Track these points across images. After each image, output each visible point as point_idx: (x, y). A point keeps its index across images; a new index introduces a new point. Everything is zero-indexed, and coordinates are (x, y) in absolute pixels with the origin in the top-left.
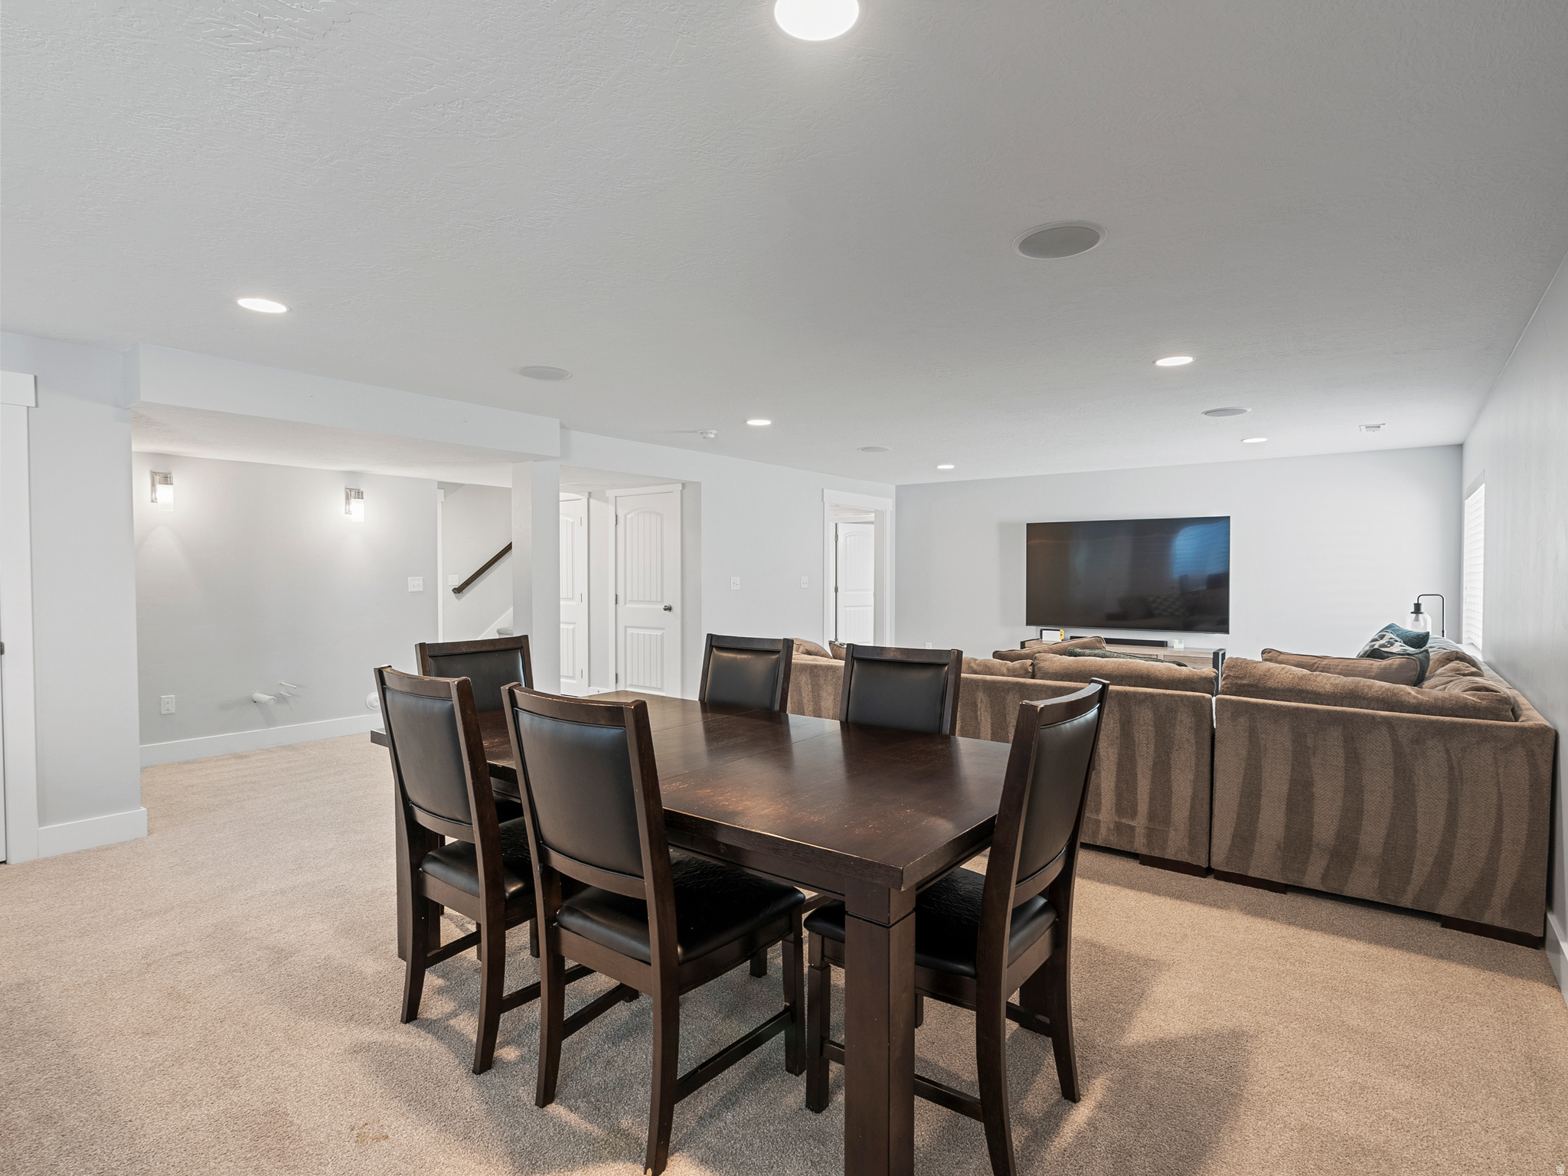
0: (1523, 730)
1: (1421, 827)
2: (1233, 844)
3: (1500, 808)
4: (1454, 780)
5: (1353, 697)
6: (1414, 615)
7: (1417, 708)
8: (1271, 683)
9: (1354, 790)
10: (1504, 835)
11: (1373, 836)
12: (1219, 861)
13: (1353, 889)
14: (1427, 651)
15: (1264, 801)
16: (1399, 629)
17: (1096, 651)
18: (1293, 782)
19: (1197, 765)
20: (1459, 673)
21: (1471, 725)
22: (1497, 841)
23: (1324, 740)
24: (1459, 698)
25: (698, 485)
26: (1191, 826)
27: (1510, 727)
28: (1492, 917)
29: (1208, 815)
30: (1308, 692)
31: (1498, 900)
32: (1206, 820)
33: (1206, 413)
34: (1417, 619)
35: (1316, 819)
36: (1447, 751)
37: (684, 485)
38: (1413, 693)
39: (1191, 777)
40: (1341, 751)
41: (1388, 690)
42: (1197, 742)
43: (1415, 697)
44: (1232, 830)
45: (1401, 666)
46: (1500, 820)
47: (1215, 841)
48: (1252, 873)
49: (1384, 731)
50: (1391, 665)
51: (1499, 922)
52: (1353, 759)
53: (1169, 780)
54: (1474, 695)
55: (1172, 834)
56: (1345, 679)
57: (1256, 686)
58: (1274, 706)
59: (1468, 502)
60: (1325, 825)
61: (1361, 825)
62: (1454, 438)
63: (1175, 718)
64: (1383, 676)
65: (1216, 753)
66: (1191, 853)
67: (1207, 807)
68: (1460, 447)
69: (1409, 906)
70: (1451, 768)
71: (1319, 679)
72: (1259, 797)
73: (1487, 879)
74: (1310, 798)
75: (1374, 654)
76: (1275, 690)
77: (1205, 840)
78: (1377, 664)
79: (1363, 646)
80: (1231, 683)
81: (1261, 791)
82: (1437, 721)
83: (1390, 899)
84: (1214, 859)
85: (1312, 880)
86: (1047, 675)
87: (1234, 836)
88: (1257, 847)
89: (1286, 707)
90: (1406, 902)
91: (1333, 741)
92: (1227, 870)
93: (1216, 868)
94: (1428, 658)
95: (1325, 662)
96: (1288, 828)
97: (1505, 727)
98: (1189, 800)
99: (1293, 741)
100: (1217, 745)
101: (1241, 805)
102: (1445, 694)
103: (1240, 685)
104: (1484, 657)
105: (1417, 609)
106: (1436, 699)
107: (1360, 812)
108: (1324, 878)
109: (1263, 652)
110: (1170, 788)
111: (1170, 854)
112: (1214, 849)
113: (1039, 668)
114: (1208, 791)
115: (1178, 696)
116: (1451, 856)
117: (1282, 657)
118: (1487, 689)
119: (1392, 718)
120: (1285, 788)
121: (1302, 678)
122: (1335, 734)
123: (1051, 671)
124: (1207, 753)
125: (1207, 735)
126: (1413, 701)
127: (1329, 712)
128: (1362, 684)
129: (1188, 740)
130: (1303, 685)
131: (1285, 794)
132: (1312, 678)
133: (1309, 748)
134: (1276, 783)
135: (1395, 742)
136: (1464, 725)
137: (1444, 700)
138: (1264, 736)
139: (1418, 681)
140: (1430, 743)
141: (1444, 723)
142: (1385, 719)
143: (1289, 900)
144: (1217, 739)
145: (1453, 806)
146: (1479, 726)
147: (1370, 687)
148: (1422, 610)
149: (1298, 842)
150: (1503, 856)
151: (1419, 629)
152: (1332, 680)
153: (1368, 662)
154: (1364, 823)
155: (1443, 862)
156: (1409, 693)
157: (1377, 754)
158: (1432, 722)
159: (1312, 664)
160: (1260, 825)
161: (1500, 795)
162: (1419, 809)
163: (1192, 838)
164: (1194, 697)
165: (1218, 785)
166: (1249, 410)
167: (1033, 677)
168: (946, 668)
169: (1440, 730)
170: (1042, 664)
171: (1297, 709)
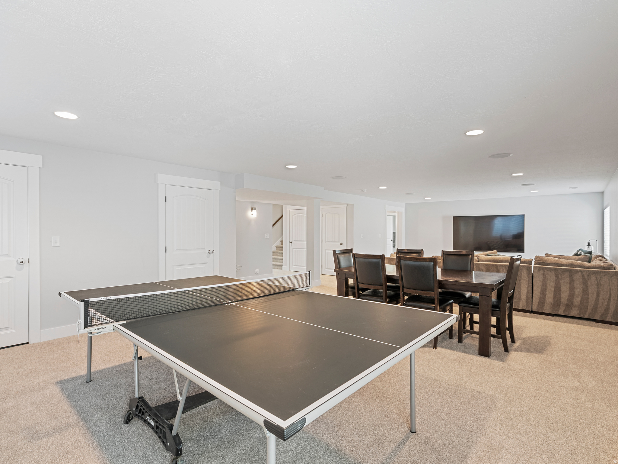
0: (616, 272)
1: (590, 297)
2: (539, 304)
3: (610, 291)
4: (598, 285)
5: (572, 265)
6: (588, 246)
7: (588, 268)
8: (549, 262)
9: (572, 288)
10: (611, 298)
11: (577, 300)
12: (534, 309)
13: (572, 314)
14: (591, 255)
15: (547, 293)
16: (583, 250)
17: (495, 255)
18: (555, 287)
19: (528, 284)
20: (600, 260)
21: (602, 271)
22: (609, 300)
23: (564, 276)
24: (599, 265)
25: (353, 205)
26: (527, 300)
27: (613, 271)
28: (608, 319)
29: (531, 297)
30: (559, 264)
31: (610, 315)
32: (531, 298)
33: (522, 185)
34: (589, 247)
35: (562, 296)
36: (596, 278)
37: (347, 205)
38: (587, 264)
39: (527, 287)
40: (568, 279)
41: (581, 263)
42: (528, 278)
43: (588, 265)
44: (538, 300)
45: (584, 257)
46: (610, 295)
47: (533, 304)
48: (544, 312)
49: (580, 273)
50: (581, 257)
51: (610, 320)
52: (572, 281)
53: (520, 288)
54: (603, 264)
55: (521, 302)
56: (569, 261)
57: (545, 263)
58: (550, 267)
59: (605, 211)
60: (564, 297)
61: (574, 297)
62: (601, 190)
63: (522, 271)
64: (579, 260)
65: (534, 280)
66: (527, 307)
67: (531, 294)
68: (603, 193)
69: (587, 318)
70: (598, 282)
71: (562, 261)
72: (546, 291)
73: (607, 310)
74: (560, 291)
75: (576, 255)
76: (550, 263)
77: (531, 303)
78: (577, 257)
79: (573, 253)
80: (537, 262)
81: (546, 290)
82: (594, 270)
83: (582, 316)
84: (533, 308)
85: (561, 312)
86: (482, 261)
87: (539, 302)
88: (545, 305)
89: (553, 268)
90: (586, 317)
91: (566, 276)
92: (537, 311)
93: (534, 311)
94: (591, 256)
95: (563, 257)
96: (554, 299)
97: (611, 271)
98: (526, 293)
99: (555, 277)
100: (534, 278)
101: (541, 293)
102: (596, 264)
103: (540, 263)
104: (610, 259)
105: (589, 244)
106: (594, 265)
107: (574, 294)
108: (564, 312)
109: (545, 254)
110: (520, 290)
111: (520, 308)
112: (533, 306)
113: (480, 259)
114: (531, 290)
115: (523, 265)
116: (598, 304)
117: (551, 256)
118: (607, 263)
119: (582, 270)
120: (553, 289)
121: (557, 260)
122: (567, 275)
123: (484, 260)
124: (531, 280)
125: (531, 275)
126: (587, 266)
127: (565, 269)
128: (574, 262)
129: (526, 277)
130: (558, 262)
131: (553, 290)
132: (560, 260)
133: (560, 278)
134: (551, 287)
135: (583, 276)
136: (601, 271)
137: (596, 265)
138: (547, 275)
139: (589, 261)
140: (592, 276)
141: (595, 271)
142: (580, 270)
143: (554, 317)
144: (534, 276)
145: (598, 292)
146: (605, 271)
147: (576, 262)
148: (590, 245)
149: (557, 302)
150: (611, 304)
151: (590, 250)
152: (565, 261)
153: (575, 257)
154: (575, 297)
155: (596, 306)
156: (586, 264)
157: (578, 279)
158: (592, 271)
159: (560, 257)
160: (546, 299)
161: (610, 288)
162: (589, 293)
163: (527, 303)
164: (527, 266)
165: (534, 289)
166: (535, 184)
167: (478, 261)
168: (471, 256)
169: (595, 273)
170: (481, 258)
171: (556, 268)
